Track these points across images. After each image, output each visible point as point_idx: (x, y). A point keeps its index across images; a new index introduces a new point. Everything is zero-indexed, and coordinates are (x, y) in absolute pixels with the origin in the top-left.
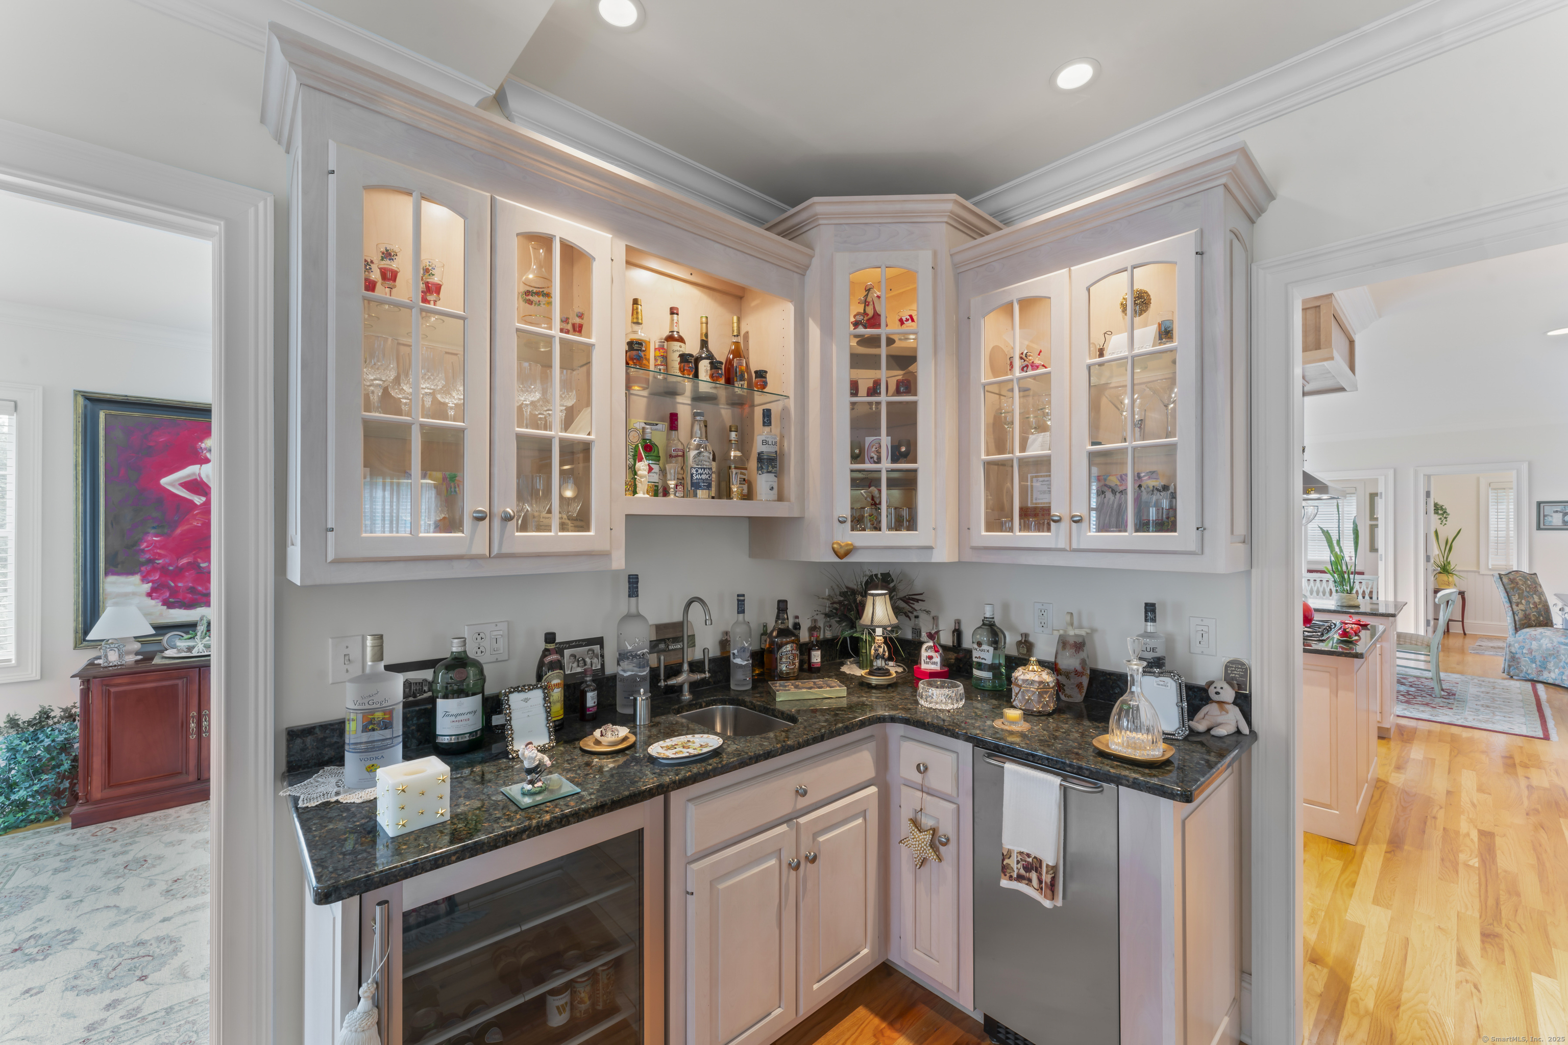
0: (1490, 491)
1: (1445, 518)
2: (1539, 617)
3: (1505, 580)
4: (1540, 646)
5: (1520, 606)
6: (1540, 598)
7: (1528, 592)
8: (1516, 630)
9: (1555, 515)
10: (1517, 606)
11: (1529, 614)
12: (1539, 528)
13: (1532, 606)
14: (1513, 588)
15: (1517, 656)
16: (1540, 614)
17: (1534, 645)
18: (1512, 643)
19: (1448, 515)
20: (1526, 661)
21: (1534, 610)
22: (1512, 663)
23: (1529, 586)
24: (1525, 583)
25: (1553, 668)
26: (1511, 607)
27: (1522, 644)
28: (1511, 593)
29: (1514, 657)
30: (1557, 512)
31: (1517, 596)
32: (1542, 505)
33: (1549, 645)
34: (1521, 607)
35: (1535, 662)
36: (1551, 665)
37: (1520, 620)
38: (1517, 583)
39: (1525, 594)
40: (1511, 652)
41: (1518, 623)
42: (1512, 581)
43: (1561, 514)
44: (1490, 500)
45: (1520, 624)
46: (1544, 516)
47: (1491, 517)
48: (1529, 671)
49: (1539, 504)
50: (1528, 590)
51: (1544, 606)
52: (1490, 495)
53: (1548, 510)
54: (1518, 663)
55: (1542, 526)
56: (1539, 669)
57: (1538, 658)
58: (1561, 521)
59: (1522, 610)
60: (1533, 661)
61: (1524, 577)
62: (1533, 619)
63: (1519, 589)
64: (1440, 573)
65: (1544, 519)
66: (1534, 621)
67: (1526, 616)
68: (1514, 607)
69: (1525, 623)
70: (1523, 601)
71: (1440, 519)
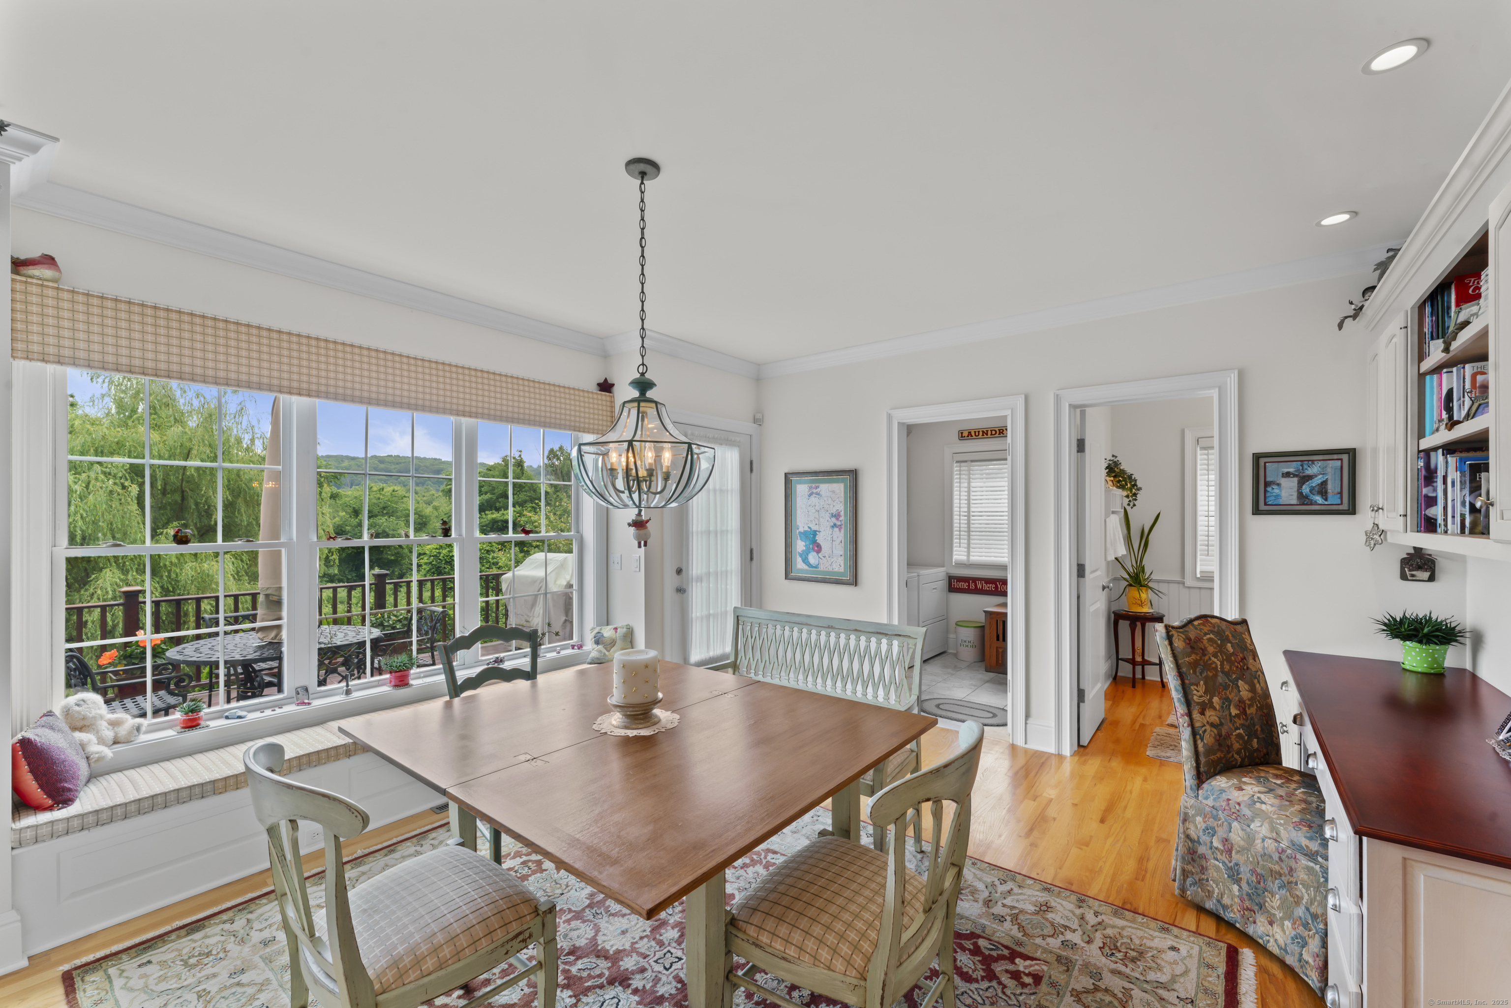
0: (1199, 452)
1: (1135, 495)
2: (1249, 741)
3: (1179, 643)
4: (1250, 839)
5: (1208, 713)
6: (1253, 689)
7: (1227, 674)
8: (1201, 778)
9: (1284, 482)
10: (1202, 713)
11: (1228, 736)
12: (1257, 511)
13: (1234, 711)
14: (1194, 665)
15: (1202, 850)
16: (1252, 734)
17: (1237, 836)
18: (1191, 812)
19: (1139, 489)
20: (1217, 868)
21: (1239, 722)
22: (1189, 868)
23: (1228, 658)
24: (1221, 649)
25: (1279, 914)
26: (1189, 714)
27: (1211, 822)
28: (1190, 677)
29: (1195, 852)
30: (1287, 475)
31: (1202, 687)
32: (1262, 461)
33: (1270, 845)
34: (1212, 716)
35: (1238, 881)
36: (1274, 903)
37: (1209, 751)
38: (1204, 651)
39: (1221, 679)
40: (1188, 837)
41: (1203, 759)
42: (1193, 645)
43: (1294, 482)
44: (1199, 467)
45: (1208, 763)
46: (1267, 484)
47: (1199, 493)
48: (1226, 900)
49: (1257, 457)
50: (1227, 667)
51: (1260, 709)
52: (1199, 457)
53: (1273, 471)
54: (1203, 870)
55: (1262, 507)
56: (1247, 904)
57: (1245, 873)
58: (1295, 494)
59: (1212, 725)
60: (1234, 875)
61: (1220, 633)
62: (1236, 746)
63: (1207, 666)
64: (1130, 585)
65: (1265, 491)
66: (1238, 753)
67: (1222, 741)
68: (1196, 715)
69: (1219, 760)
70: (1216, 700)
71: (1127, 496)
